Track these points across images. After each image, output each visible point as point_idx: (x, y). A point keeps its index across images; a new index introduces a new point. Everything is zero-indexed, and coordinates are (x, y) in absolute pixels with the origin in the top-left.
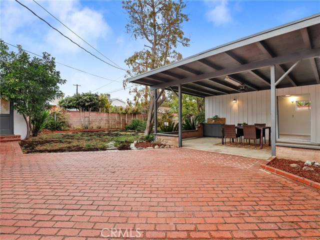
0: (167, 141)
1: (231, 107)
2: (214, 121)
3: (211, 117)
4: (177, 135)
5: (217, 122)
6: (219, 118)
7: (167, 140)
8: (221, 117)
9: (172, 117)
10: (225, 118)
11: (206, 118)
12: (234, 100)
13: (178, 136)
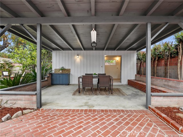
0: (14, 102)
1: (75, 61)
2: (61, 71)
3: (58, 68)
4: (34, 93)
5: (64, 72)
6: (65, 69)
7: (14, 100)
8: (67, 68)
9: (12, 67)
10: (70, 69)
11: (53, 69)
12: (78, 55)
13: (36, 94)
